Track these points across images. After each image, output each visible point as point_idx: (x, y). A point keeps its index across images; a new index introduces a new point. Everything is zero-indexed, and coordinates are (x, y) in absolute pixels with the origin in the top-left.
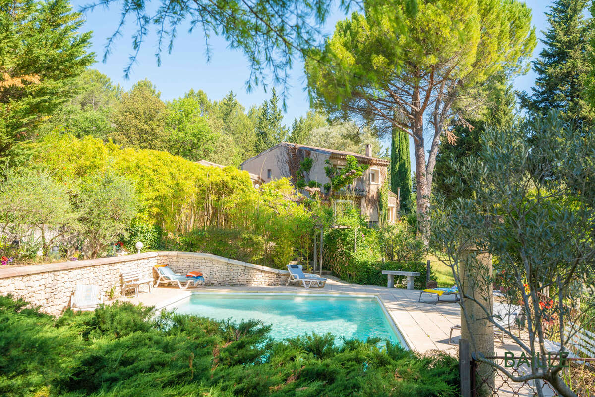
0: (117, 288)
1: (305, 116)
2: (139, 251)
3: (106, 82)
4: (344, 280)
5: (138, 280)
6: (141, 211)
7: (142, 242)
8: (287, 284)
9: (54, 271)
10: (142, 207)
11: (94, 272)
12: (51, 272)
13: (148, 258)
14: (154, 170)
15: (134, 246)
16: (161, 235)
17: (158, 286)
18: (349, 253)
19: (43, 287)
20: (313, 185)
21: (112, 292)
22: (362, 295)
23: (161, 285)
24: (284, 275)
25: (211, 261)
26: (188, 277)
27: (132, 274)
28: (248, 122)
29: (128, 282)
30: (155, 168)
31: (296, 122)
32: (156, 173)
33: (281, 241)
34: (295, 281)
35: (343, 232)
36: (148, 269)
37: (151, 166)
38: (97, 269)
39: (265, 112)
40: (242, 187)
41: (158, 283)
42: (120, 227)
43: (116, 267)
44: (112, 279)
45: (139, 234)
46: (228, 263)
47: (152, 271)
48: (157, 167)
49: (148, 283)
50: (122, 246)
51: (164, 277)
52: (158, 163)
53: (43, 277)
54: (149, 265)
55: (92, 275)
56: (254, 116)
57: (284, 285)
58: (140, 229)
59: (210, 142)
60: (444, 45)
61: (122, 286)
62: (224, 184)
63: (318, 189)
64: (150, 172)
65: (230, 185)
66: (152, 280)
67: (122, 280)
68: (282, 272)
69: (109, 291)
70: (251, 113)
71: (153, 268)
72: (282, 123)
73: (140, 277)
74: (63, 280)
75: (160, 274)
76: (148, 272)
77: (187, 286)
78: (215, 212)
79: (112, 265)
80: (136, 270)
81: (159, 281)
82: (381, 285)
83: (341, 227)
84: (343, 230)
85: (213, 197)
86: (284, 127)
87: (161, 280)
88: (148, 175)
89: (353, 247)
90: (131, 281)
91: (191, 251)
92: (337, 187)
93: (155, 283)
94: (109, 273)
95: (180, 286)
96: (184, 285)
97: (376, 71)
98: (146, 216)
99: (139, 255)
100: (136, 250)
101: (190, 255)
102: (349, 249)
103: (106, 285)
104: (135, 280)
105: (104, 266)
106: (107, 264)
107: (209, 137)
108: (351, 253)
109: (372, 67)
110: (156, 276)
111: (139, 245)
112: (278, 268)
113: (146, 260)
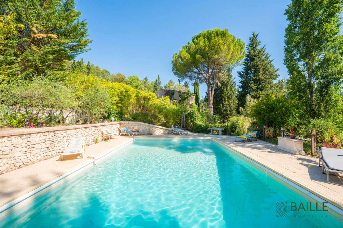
0: (99, 138)
1: (168, 84)
2: (113, 121)
3: (108, 73)
4: (192, 132)
5: (111, 133)
6: (113, 104)
7: (114, 118)
8: (172, 134)
9: (55, 131)
10: (113, 103)
11: (86, 130)
12: (52, 131)
13: (116, 124)
14: (119, 90)
15: (111, 119)
16: (122, 115)
17: (121, 135)
18: (194, 122)
19: (43, 141)
20: (175, 100)
21: (96, 140)
22: (202, 138)
23: (122, 135)
24: (171, 130)
25: (142, 125)
26: (133, 131)
27: (108, 131)
28: (151, 86)
29: (105, 135)
30: (119, 89)
31: (165, 85)
32: (120, 91)
33: (169, 117)
34: (176, 132)
35: (192, 114)
36: (116, 128)
37: (118, 88)
38: (87, 129)
39: (156, 82)
40: (153, 98)
41: (120, 134)
42: (102, 110)
43: (99, 128)
44: (97, 133)
45: (113, 114)
46: (149, 126)
47: (118, 129)
48: (120, 88)
49: (115, 135)
50: (106, 119)
51: (123, 132)
52: (121, 87)
53: (44, 135)
54: (116, 127)
55: (84, 132)
56: (153, 83)
57: (171, 134)
58: (113, 112)
59: (140, 89)
60: (220, 51)
61: (103, 136)
62: (146, 97)
63: (177, 101)
64: (117, 90)
65: (149, 98)
66: (118, 133)
67: (102, 134)
68: (170, 129)
69: (95, 139)
70: (152, 83)
71: (119, 128)
72: (161, 85)
73: (112, 132)
74: (62, 136)
75: (121, 131)
76: (116, 130)
77: (133, 135)
78: (143, 107)
79: (97, 127)
80: (110, 129)
81: (121, 134)
82: (207, 133)
83: (191, 112)
84: (192, 113)
85: (142, 102)
86: (162, 87)
87: (122, 133)
88: (116, 91)
89: (196, 119)
90: (107, 134)
91: (134, 121)
92: (183, 100)
93: (119, 134)
94: (95, 131)
95: (130, 135)
96: (131, 135)
97: (197, 60)
98: (115, 107)
99: (113, 123)
100: (111, 121)
101: (134, 123)
102: (194, 120)
103: (94, 136)
104: (110, 134)
105: (92, 128)
106: (94, 127)
107: (140, 87)
108: (195, 122)
109: (196, 59)
110: (120, 131)
111: (113, 119)
112: (168, 128)
113: (115, 125)
